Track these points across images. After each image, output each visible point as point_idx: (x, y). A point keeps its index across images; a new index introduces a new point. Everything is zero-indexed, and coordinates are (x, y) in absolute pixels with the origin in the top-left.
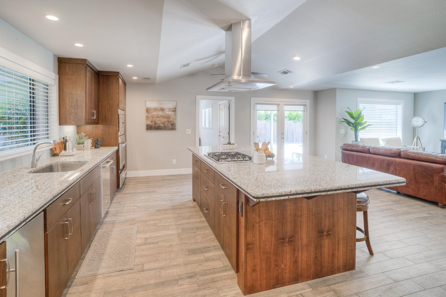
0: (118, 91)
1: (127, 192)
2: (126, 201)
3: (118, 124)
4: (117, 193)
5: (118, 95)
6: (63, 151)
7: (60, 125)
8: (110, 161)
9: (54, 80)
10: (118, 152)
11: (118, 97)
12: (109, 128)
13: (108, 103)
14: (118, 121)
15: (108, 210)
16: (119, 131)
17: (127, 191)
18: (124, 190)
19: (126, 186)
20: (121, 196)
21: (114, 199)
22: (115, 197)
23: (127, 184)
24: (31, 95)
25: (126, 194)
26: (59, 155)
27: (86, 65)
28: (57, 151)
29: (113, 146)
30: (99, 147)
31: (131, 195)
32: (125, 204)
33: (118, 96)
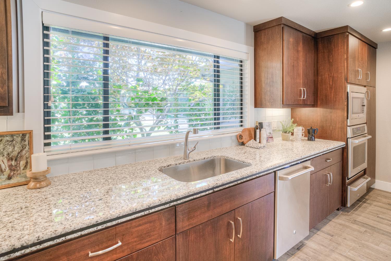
0: (345, 56)
1: (360, 219)
2: (345, 239)
3: (346, 107)
4: (341, 212)
5: (346, 62)
6: (252, 141)
7: (256, 106)
8: (309, 167)
9: (246, 53)
10: (344, 150)
11: (346, 66)
12: (331, 112)
13: (331, 76)
14: (346, 103)
15: (306, 242)
16: (348, 118)
17: (360, 215)
18: (356, 212)
19: (365, 204)
20: (343, 222)
21: (331, 223)
22: (333, 220)
23: (368, 201)
24: (215, 73)
25: (355, 222)
26: (245, 145)
27: (282, 26)
28: (244, 140)
29: (337, 140)
30: (313, 139)
31: (363, 229)
32: (339, 244)
33: (346, 64)
